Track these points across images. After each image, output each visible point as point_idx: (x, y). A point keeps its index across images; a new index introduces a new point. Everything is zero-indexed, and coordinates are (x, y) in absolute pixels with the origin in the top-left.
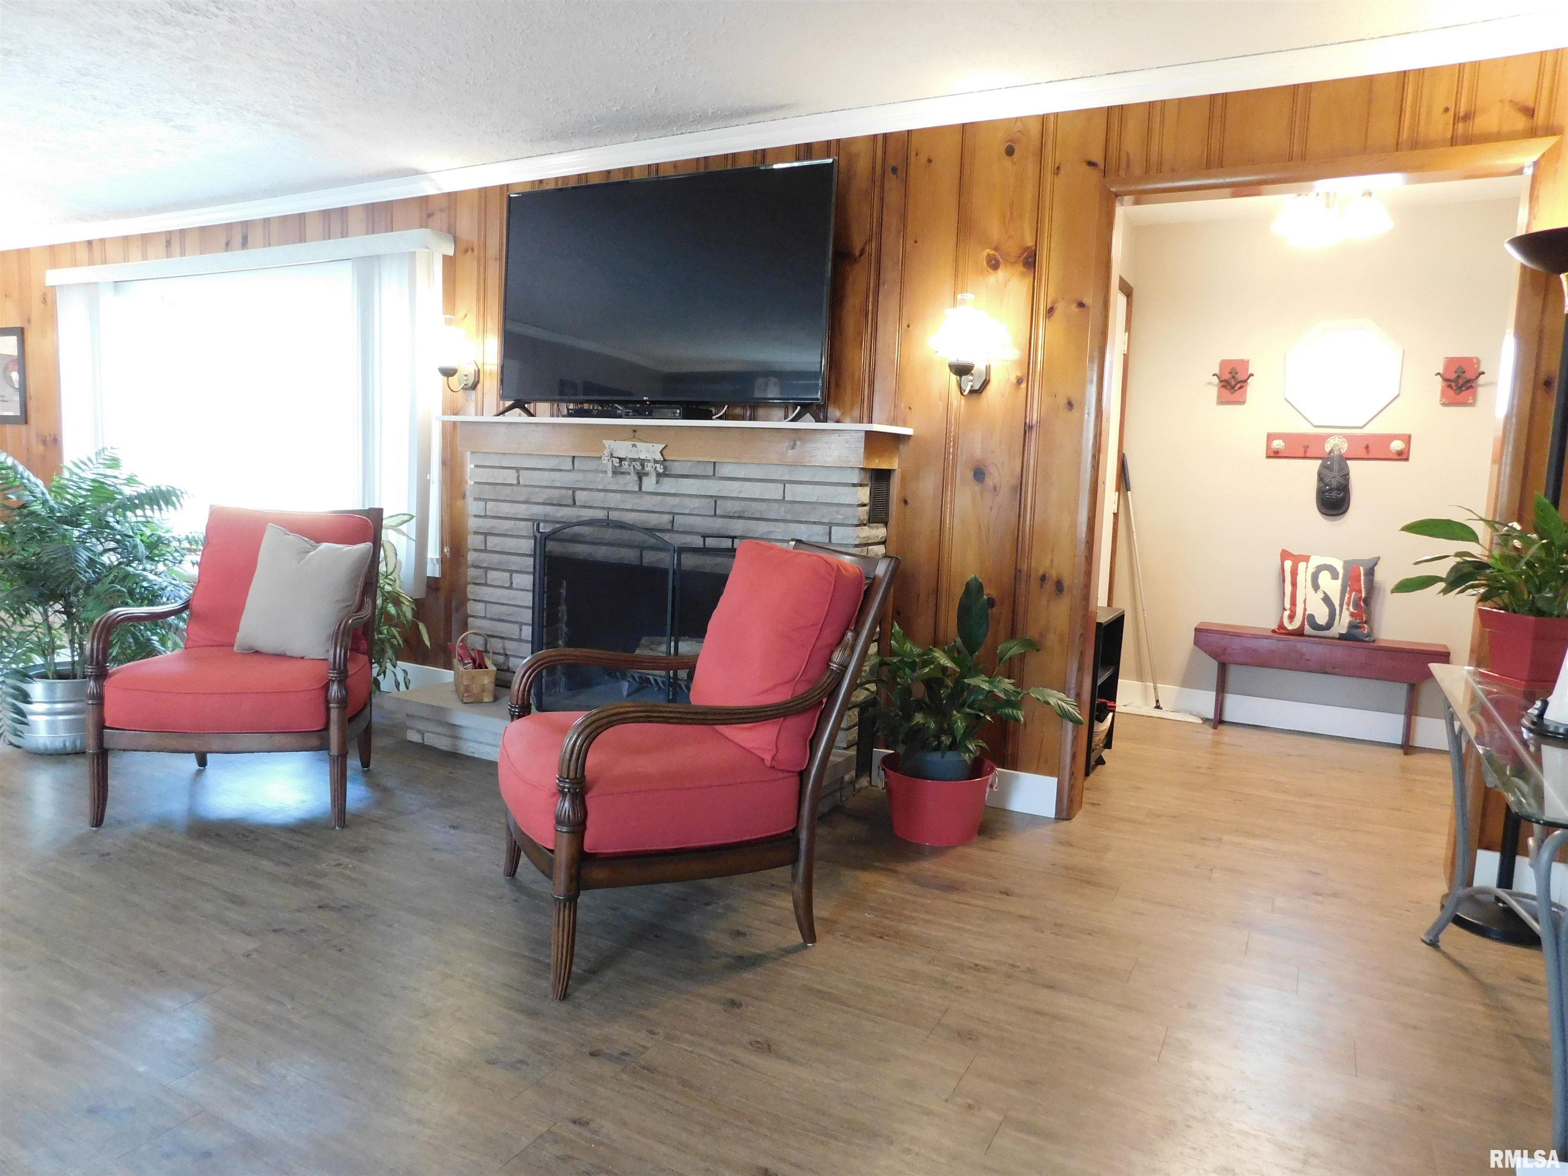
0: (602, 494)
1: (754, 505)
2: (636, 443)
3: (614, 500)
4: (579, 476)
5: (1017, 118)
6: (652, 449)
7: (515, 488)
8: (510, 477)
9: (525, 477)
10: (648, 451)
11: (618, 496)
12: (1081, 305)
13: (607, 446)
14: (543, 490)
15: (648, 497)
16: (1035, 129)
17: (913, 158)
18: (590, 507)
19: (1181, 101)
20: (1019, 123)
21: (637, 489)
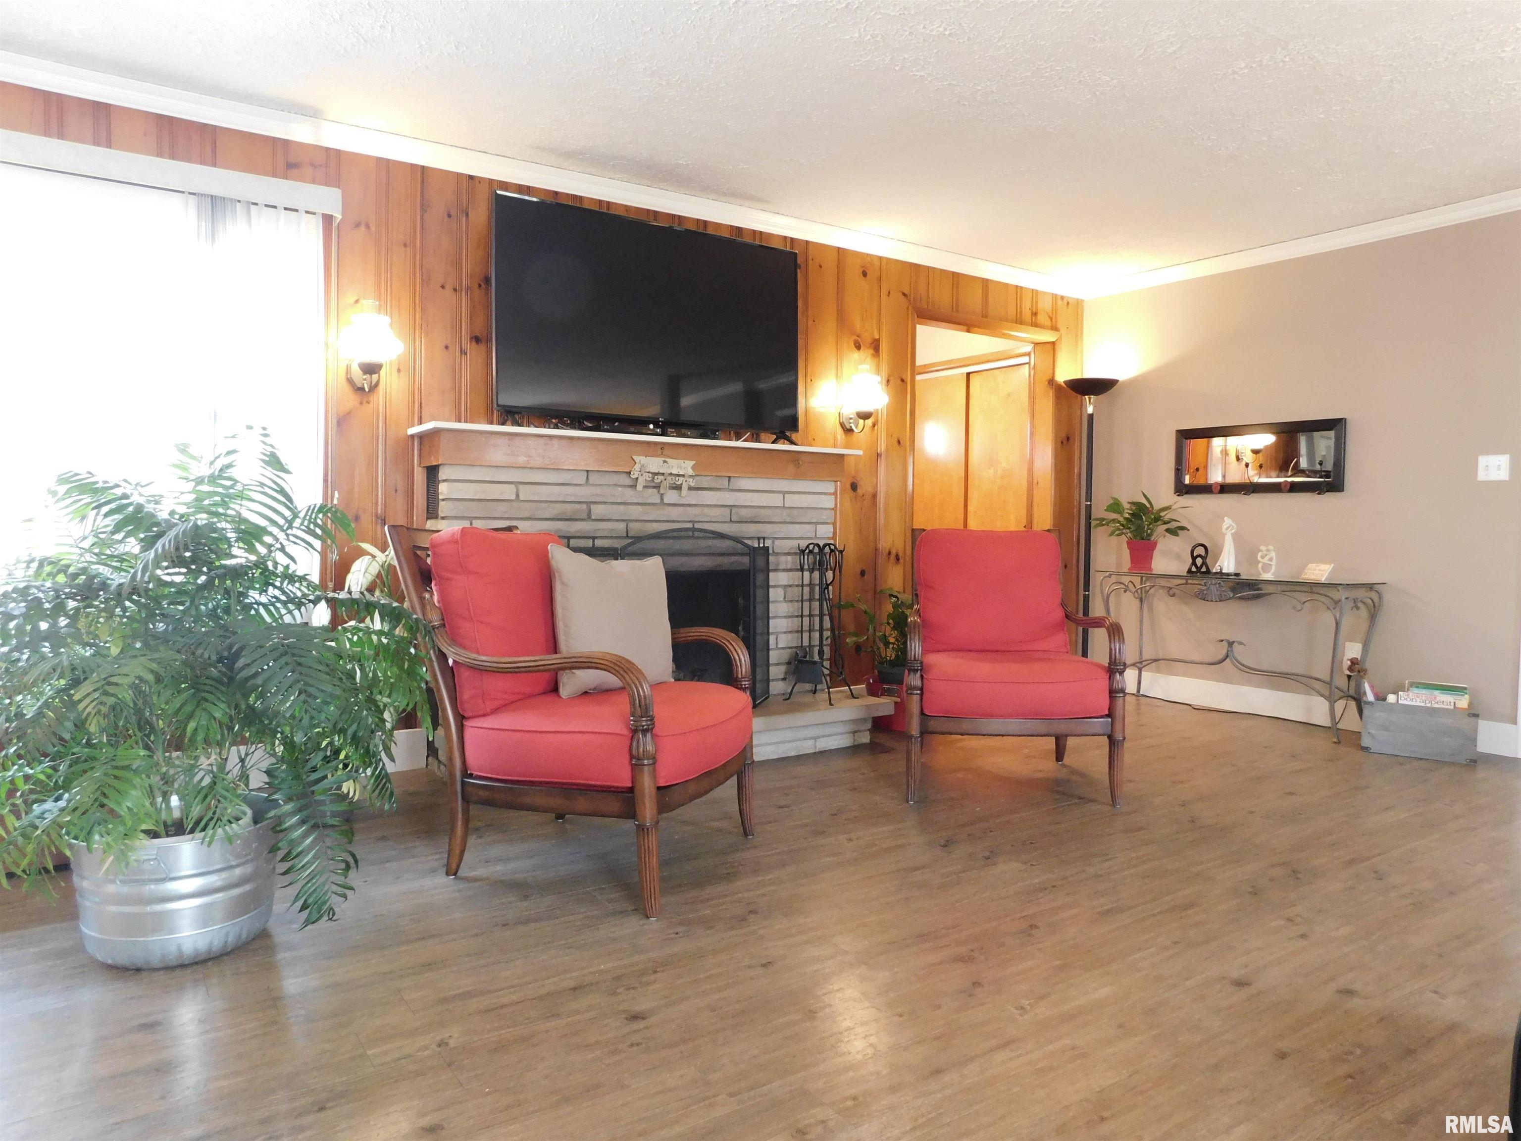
0: (621, 507)
1: (762, 511)
2: (667, 460)
3: (635, 512)
4: (597, 490)
5: (868, 254)
6: (683, 465)
7: (515, 504)
8: (508, 493)
9: (526, 493)
10: (680, 467)
11: (640, 508)
12: (902, 380)
13: (637, 461)
14: (551, 505)
15: (670, 508)
16: (877, 262)
17: (810, 262)
18: (609, 520)
19: (941, 270)
20: (869, 258)
21: (659, 501)
